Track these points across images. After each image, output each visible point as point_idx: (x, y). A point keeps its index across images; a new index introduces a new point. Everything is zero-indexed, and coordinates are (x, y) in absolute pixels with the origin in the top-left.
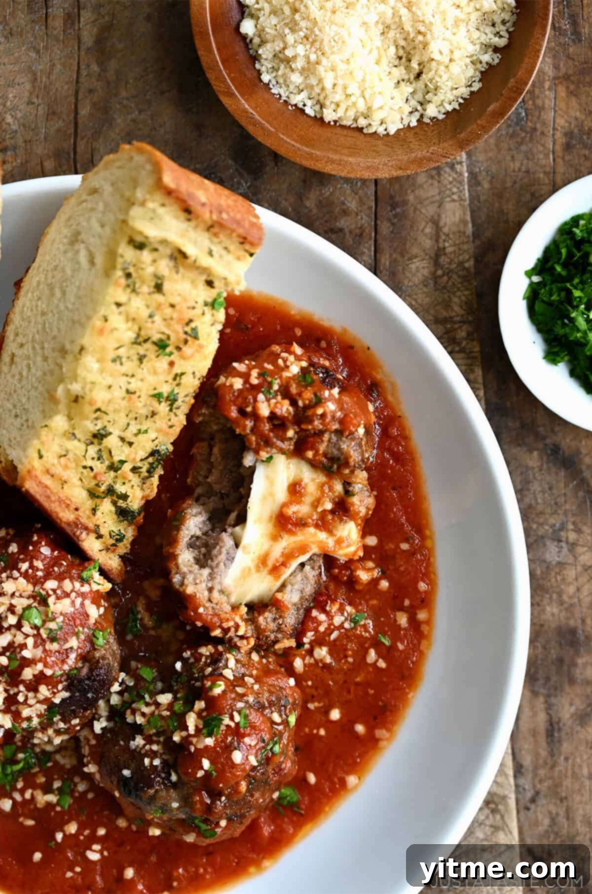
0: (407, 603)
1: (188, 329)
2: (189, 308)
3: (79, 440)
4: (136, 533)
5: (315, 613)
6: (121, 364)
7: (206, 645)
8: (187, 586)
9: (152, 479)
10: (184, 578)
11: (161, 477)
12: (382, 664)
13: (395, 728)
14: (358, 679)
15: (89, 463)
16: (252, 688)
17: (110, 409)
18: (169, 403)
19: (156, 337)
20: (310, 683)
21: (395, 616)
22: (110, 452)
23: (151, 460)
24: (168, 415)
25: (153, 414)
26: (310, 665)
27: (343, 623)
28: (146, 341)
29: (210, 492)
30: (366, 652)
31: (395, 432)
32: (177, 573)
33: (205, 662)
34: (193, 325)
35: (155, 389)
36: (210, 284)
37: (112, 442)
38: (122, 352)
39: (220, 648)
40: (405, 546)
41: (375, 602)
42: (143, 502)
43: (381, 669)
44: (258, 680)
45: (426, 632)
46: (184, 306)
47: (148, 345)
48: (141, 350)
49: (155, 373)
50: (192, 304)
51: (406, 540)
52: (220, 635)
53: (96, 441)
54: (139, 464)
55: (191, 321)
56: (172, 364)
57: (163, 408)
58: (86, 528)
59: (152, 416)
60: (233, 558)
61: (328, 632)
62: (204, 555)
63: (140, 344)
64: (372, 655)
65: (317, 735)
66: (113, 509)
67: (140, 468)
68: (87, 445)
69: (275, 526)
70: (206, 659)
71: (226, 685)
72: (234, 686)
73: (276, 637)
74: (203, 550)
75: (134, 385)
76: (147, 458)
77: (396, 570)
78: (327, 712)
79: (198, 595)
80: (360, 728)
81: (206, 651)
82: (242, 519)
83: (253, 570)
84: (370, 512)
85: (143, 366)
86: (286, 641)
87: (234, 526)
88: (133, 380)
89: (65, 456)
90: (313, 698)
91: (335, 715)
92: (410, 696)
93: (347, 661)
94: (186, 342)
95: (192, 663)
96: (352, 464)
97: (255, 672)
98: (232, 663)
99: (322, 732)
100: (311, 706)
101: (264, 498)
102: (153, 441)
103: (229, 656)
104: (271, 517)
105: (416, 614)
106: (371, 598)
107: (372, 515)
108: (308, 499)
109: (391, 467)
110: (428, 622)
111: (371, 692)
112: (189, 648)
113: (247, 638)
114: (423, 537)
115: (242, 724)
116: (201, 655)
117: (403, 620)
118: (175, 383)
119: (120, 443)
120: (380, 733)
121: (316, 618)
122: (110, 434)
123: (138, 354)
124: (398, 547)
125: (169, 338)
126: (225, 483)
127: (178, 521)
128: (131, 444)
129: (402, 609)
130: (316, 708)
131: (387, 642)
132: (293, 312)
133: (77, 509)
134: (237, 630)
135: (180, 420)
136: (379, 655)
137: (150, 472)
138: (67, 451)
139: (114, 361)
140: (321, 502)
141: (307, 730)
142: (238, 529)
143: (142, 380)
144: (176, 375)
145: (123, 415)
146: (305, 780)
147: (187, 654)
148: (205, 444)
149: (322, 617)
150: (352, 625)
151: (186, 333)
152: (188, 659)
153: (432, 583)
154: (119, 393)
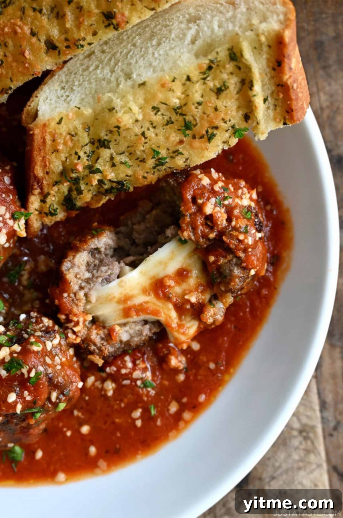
0: (185, 400)
1: (210, 131)
2: (223, 119)
3: (88, 135)
4: (63, 219)
5: (127, 358)
6: (156, 114)
7: (49, 319)
8: (70, 273)
9: (104, 197)
10: (72, 267)
11: (109, 200)
12: (139, 423)
13: (113, 468)
14: (117, 420)
15: (81, 154)
16: (56, 366)
17: (124, 134)
18: (157, 163)
19: (188, 118)
20: (87, 398)
21: (171, 402)
22: (98, 159)
23: (114, 185)
24: (150, 169)
25: (143, 161)
26: (97, 388)
27: (137, 379)
28: (182, 114)
29: (129, 235)
30: (135, 408)
31: (265, 292)
32: (70, 261)
33: (41, 328)
34: (215, 132)
35: (158, 147)
36: (247, 118)
37: (106, 153)
38: (163, 107)
39: (56, 328)
40: (212, 366)
41: (166, 383)
42: (85, 205)
43: (135, 426)
44: (62, 364)
45: (180, 427)
46: (222, 115)
47: (181, 118)
48: (174, 117)
49: (167, 138)
50: (227, 119)
51: (216, 363)
52: (63, 321)
53: (97, 144)
54: (106, 182)
55: (217, 128)
56: (181, 142)
57: (151, 163)
58: (42, 189)
59: (141, 161)
60: (110, 282)
61: (126, 377)
62: (95, 265)
63: (177, 113)
64: (137, 413)
65: (64, 434)
66: (66, 193)
67: (105, 184)
68: (90, 142)
69: (151, 284)
70: (43, 326)
71: (43, 350)
72: (47, 355)
73: (94, 350)
74: (97, 262)
75: (150, 133)
76: (113, 182)
77: (196, 375)
78: (81, 425)
79: (72, 284)
80: (93, 450)
81: (47, 322)
82: (134, 265)
83: (115, 300)
84: (213, 326)
85: (165, 127)
86: (98, 357)
87: (127, 264)
88: (152, 130)
89: (73, 136)
90: (80, 409)
91: (85, 429)
92: (138, 457)
93: (120, 404)
94: (202, 137)
95: (32, 322)
96: (230, 287)
97: (64, 359)
98: (56, 341)
99: (69, 434)
100: (76, 413)
101: (160, 263)
102: (127, 176)
103: (58, 336)
104: (154, 277)
105: (184, 411)
106: (166, 380)
107: (212, 329)
108: (185, 286)
109: (245, 313)
110: (187, 423)
111: (118, 435)
112: (38, 312)
113: (77, 336)
114: (227, 371)
115: (32, 381)
116: (42, 322)
117: (173, 408)
118: (171, 155)
119: (108, 159)
120: (102, 463)
121: (125, 361)
122: (109, 148)
123: (170, 118)
124: (208, 362)
125: (195, 125)
126: (142, 237)
127: (97, 233)
128: (113, 165)
129: (179, 401)
130: (78, 416)
131: (153, 412)
132: (267, 175)
133: (47, 173)
134: (74, 326)
135: (152, 178)
136: (142, 417)
137: (108, 192)
138: (76, 134)
139: (154, 108)
140: (192, 294)
141: (61, 424)
142: (127, 268)
143: (156, 135)
144: (177, 151)
145: (126, 144)
146: (34, 453)
147: (34, 314)
148: (151, 205)
149: (130, 365)
150: (142, 386)
151: (207, 132)
152: (32, 318)
153: (208, 401)
154: (137, 130)
